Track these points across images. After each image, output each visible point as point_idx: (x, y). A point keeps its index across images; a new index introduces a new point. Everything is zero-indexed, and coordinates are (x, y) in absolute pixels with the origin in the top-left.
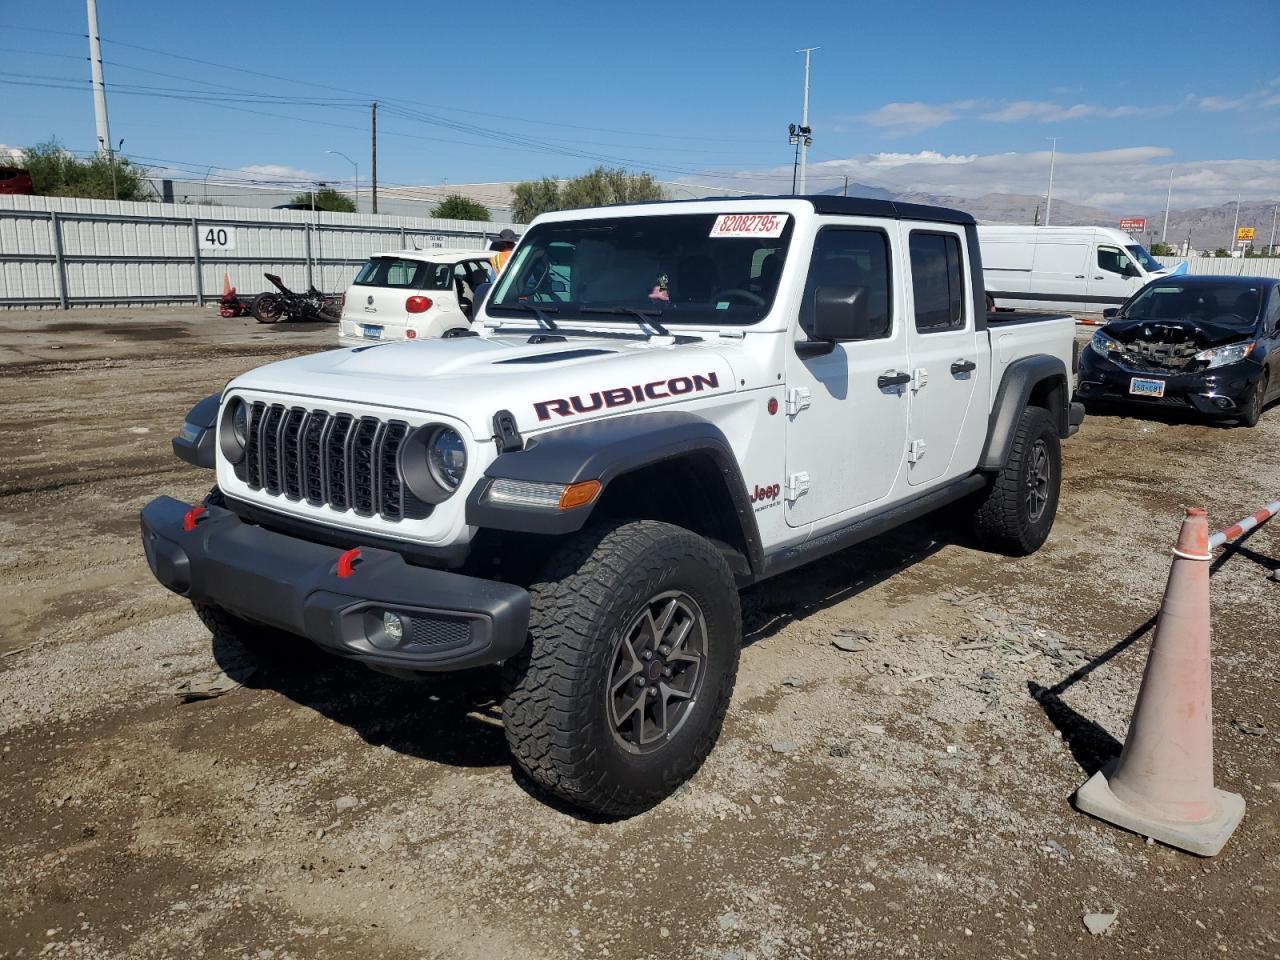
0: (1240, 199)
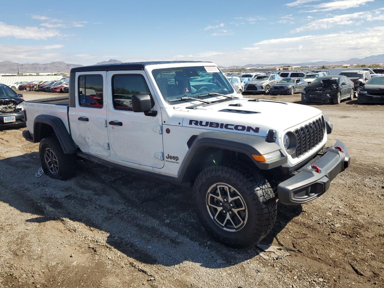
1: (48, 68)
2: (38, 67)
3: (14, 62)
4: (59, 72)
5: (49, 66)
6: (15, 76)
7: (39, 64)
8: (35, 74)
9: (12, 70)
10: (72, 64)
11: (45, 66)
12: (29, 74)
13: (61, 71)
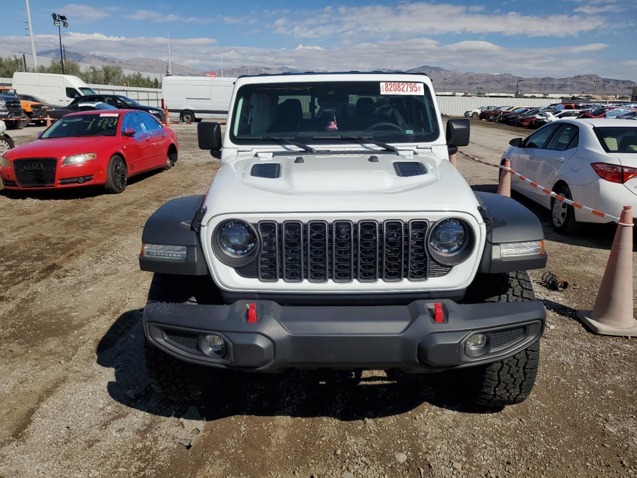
0: (248, 65)
1: (567, 86)
2: (551, 83)
3: (515, 75)
4: (583, 93)
5: (568, 83)
6: (511, 97)
7: (553, 79)
8: (541, 95)
9: (509, 88)
10: (612, 80)
11: (561, 83)
12: (532, 95)
13: (588, 91)
